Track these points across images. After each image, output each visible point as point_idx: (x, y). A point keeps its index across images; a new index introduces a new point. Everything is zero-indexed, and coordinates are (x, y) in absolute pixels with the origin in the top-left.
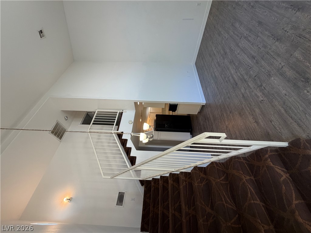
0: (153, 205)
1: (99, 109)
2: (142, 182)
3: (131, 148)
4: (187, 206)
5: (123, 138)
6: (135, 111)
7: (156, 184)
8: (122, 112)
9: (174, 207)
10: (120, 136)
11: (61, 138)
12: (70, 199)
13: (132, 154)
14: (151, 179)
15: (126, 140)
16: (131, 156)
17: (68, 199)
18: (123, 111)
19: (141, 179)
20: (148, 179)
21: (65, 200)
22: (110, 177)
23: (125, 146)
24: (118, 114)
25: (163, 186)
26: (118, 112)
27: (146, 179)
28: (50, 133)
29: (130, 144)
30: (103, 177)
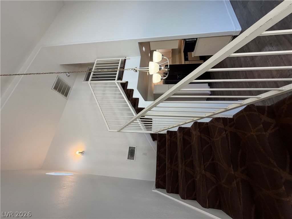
0: (169, 161)
1: (98, 58)
2: (154, 137)
3: (138, 99)
4: (232, 166)
5: (128, 88)
6: (140, 57)
7: (173, 137)
8: (125, 60)
9: (204, 166)
10: (124, 86)
11: (66, 95)
12: (82, 152)
13: (140, 106)
14: (165, 132)
15: (132, 91)
16: (139, 107)
17: (80, 153)
18: (125, 58)
19: (152, 132)
20: (161, 133)
21: (77, 153)
22: (116, 131)
23: (131, 97)
24: (120, 62)
25: (184, 139)
26: (121, 59)
27: (159, 133)
28: (53, 89)
29: (136, 94)
30: (109, 130)
